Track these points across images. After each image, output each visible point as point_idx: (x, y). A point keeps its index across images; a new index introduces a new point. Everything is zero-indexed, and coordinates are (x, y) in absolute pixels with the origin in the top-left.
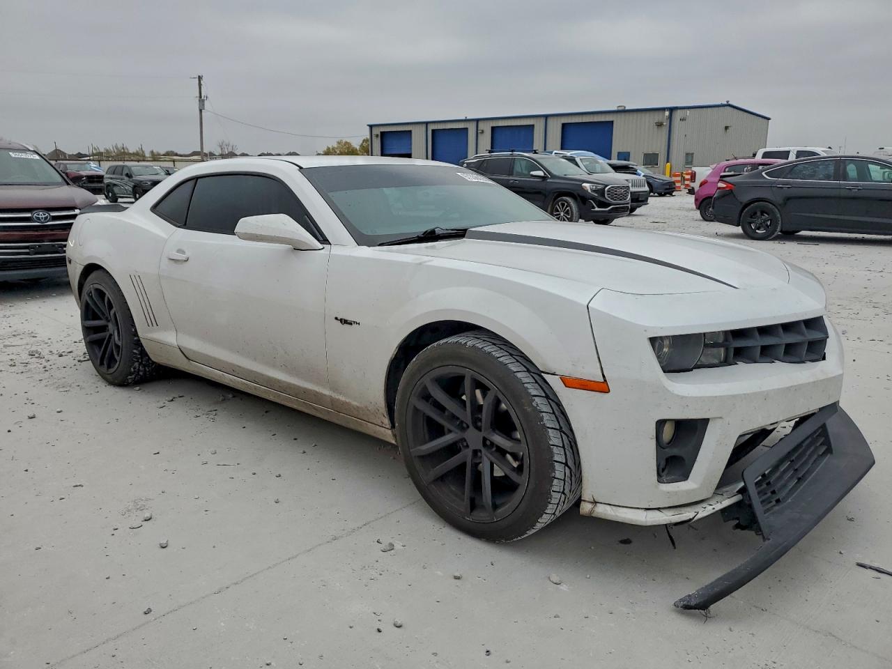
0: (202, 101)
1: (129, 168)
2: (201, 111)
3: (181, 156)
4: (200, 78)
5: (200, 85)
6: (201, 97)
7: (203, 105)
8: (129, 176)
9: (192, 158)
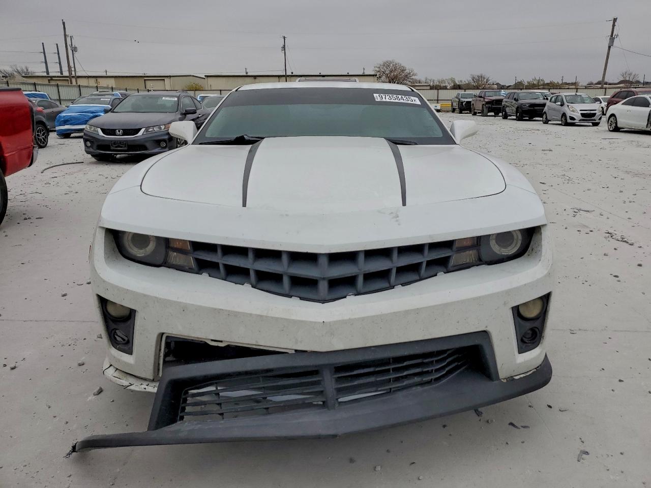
0: (612, 38)
1: (518, 94)
2: (609, 47)
3: (610, 84)
4: (615, 20)
5: (614, 26)
6: (612, 35)
7: (613, 42)
8: (516, 100)
9: (618, 85)
